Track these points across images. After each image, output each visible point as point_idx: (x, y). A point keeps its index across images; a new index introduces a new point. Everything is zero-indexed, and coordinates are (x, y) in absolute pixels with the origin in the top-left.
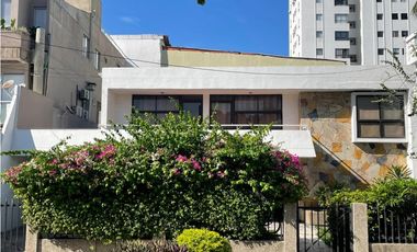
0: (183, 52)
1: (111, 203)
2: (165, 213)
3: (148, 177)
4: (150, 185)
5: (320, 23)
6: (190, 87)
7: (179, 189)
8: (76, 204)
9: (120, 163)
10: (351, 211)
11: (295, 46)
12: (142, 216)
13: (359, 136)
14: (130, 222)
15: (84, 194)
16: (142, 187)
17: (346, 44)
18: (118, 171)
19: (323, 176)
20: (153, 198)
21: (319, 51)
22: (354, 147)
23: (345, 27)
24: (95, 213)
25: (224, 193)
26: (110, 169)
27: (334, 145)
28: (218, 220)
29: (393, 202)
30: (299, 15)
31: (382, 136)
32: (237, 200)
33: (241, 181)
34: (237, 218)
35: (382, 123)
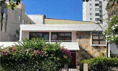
0: (49, 20)
1: (15, 64)
2: (30, 66)
3: (25, 56)
4: (26, 59)
5: (91, 11)
6: (45, 30)
7: (34, 60)
8: (5, 64)
9: (17, 52)
10: (83, 66)
11: (84, 17)
12: (23, 68)
13: (93, 44)
14: (20, 69)
15: (7, 61)
16: (23, 59)
17: (98, 17)
18: (17, 55)
19: (83, 55)
20: (27, 62)
21: (91, 19)
22: (91, 47)
23: (98, 12)
24: (10, 66)
25: (47, 61)
26: (14, 54)
27: (86, 46)
28: (45, 69)
29: (95, 63)
30: (85, 9)
31: (99, 44)
32: (51, 63)
33: (52, 57)
34: (51, 68)
35: (99, 40)
